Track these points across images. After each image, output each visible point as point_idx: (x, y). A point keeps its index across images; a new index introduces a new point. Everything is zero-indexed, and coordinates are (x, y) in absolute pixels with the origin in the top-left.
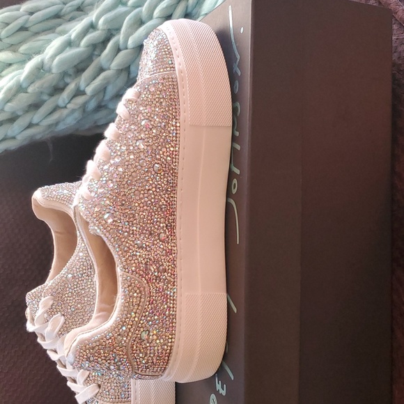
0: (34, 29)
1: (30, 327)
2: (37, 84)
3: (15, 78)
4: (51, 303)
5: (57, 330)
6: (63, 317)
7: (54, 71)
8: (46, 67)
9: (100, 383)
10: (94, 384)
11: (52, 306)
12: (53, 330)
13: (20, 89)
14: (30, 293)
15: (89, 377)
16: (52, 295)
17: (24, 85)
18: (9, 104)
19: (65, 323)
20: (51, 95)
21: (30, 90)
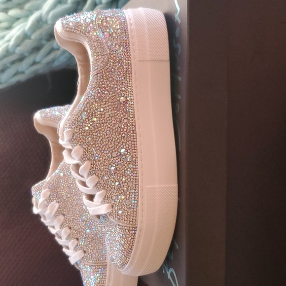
1: (36, 211)
2: (38, 33)
3: (22, 29)
4: (49, 193)
5: (54, 212)
6: (58, 203)
7: (50, 22)
8: (44, 20)
9: (85, 250)
10: (81, 251)
11: (50, 196)
12: (51, 213)
13: (25, 37)
14: (34, 186)
15: (77, 245)
16: (49, 188)
17: (29, 34)
19: (59, 208)
21: (33, 37)
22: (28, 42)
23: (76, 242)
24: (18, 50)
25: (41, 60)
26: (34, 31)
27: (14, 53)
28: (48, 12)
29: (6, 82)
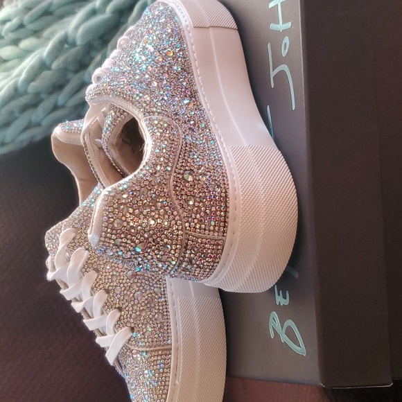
0: (58, 12)
1: (50, 276)
2: (61, 59)
3: (38, 56)
4: (73, 235)
5: (80, 265)
6: (87, 251)
7: (79, 42)
8: (70, 39)
9: (133, 325)
10: (126, 328)
11: (74, 239)
12: (76, 265)
13: (43, 66)
14: (49, 231)
15: (120, 319)
16: (73, 227)
17: (48, 63)
18: (32, 84)
19: (89, 259)
20: (76, 72)
21: (54, 66)
22: (46, 73)
23: (118, 314)
24: (32, 87)
25: (66, 103)
26: (56, 57)
27: (26, 92)
28: (77, 28)
29: (12, 141)
